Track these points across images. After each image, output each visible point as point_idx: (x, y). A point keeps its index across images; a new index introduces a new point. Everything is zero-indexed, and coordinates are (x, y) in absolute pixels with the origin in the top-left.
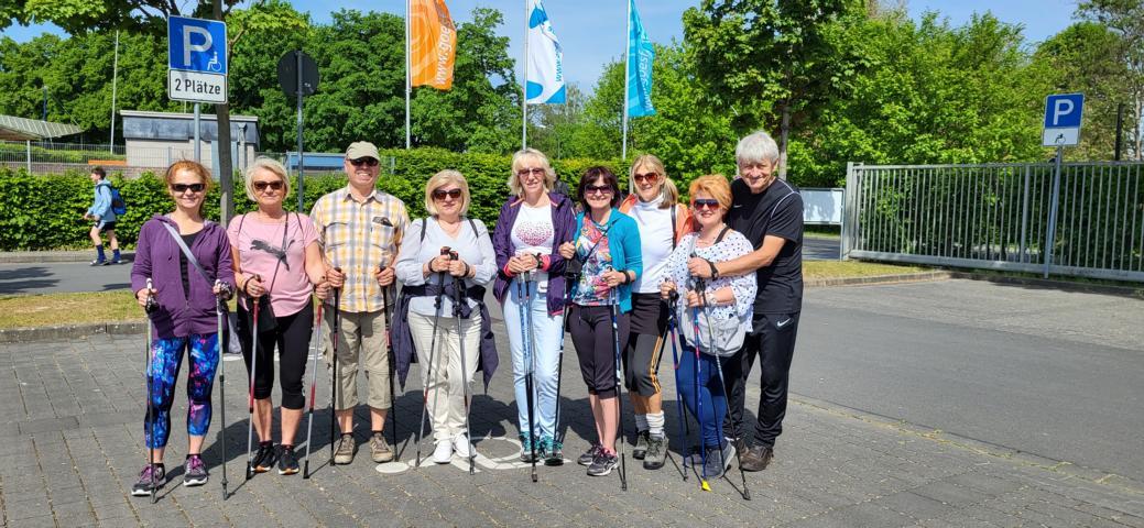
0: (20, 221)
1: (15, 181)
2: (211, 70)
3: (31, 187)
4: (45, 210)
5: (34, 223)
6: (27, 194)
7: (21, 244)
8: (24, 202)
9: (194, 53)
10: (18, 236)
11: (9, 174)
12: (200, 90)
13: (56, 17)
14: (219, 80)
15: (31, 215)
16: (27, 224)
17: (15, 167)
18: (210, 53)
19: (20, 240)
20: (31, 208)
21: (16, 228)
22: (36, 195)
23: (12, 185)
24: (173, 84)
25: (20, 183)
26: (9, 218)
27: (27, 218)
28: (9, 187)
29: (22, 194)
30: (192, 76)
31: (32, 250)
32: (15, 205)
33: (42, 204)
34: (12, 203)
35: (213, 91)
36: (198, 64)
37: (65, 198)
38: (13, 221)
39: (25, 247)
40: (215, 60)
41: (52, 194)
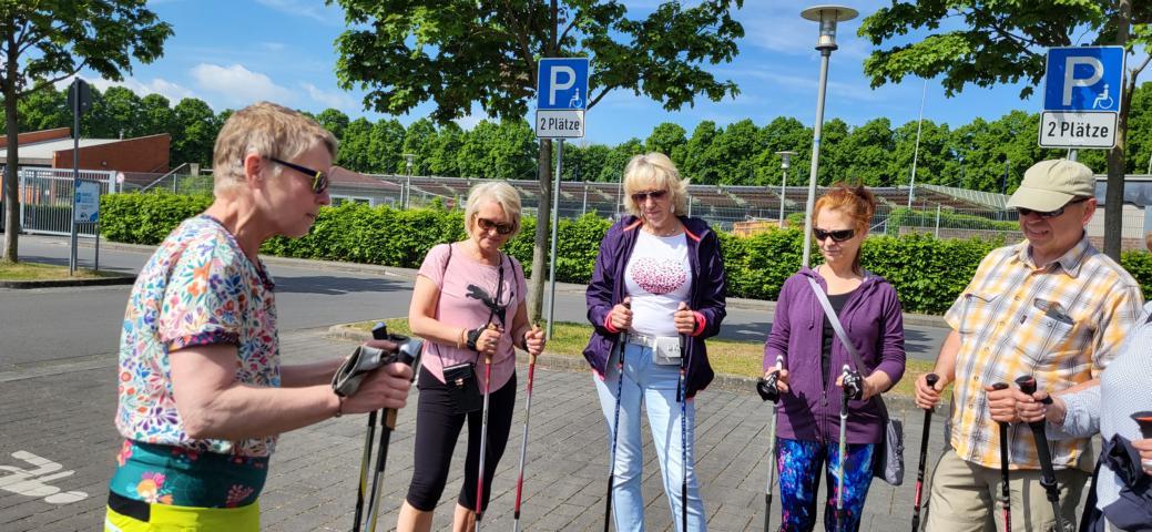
0: (921, 284)
1: (920, 245)
2: (1098, 107)
3: (935, 252)
4: (946, 275)
5: (933, 287)
6: (931, 258)
7: (920, 307)
8: (927, 266)
9: (1076, 90)
10: (918, 299)
11: (917, 238)
12: (1080, 134)
13: (916, 67)
14: (1109, 120)
15: (932, 279)
16: (927, 288)
17: (923, 231)
18: (1097, 89)
19: (919, 303)
20: (932, 272)
21: (917, 292)
22: (938, 259)
23: (918, 249)
24: (1047, 129)
25: (924, 247)
26: (912, 280)
27: (928, 281)
28: (916, 250)
29: (927, 258)
30: (1070, 117)
31: (929, 313)
32: (918, 268)
33: (943, 269)
34: (916, 266)
35: (1099, 133)
36: (1080, 102)
37: (966, 264)
38: (915, 283)
39: (924, 310)
40: (1105, 96)
41: (954, 259)
